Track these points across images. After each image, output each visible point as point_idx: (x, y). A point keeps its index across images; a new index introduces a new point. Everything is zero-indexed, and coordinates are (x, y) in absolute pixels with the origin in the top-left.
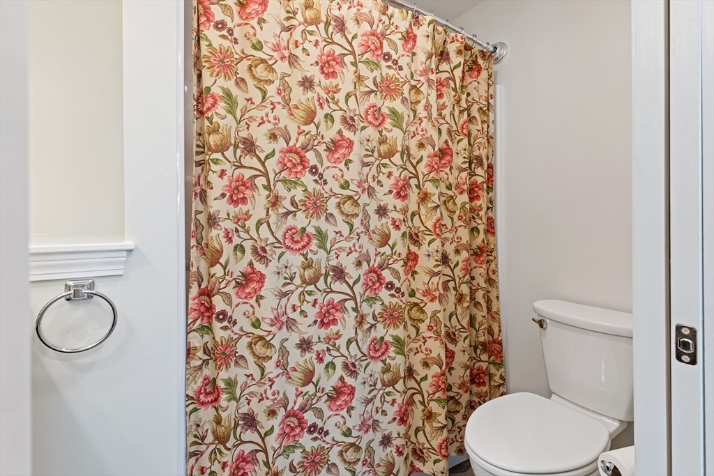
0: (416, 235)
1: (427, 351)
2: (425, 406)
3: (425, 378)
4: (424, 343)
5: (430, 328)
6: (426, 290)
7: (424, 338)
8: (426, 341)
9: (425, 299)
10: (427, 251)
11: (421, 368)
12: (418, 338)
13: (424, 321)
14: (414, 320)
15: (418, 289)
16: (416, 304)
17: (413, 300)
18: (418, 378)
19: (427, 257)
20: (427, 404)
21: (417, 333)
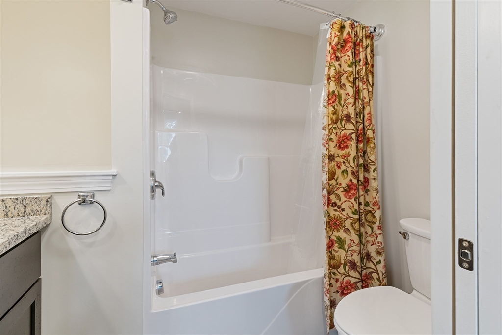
0: (367, 165)
1: (379, 243)
2: (381, 282)
3: (379, 262)
4: (376, 238)
5: (380, 228)
6: (375, 202)
7: (376, 235)
8: (377, 237)
9: (374, 208)
10: (373, 176)
11: (376, 255)
12: (373, 234)
13: (375, 223)
14: (370, 222)
15: (370, 201)
16: (370, 212)
17: (368, 208)
18: (375, 262)
19: (373, 180)
20: (382, 281)
21: (372, 231)
